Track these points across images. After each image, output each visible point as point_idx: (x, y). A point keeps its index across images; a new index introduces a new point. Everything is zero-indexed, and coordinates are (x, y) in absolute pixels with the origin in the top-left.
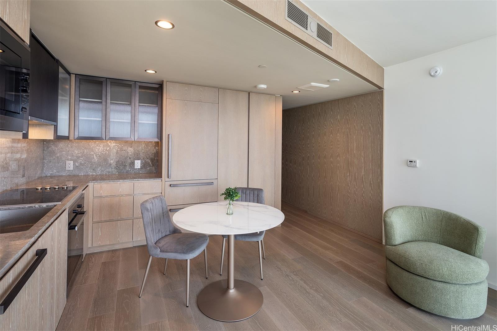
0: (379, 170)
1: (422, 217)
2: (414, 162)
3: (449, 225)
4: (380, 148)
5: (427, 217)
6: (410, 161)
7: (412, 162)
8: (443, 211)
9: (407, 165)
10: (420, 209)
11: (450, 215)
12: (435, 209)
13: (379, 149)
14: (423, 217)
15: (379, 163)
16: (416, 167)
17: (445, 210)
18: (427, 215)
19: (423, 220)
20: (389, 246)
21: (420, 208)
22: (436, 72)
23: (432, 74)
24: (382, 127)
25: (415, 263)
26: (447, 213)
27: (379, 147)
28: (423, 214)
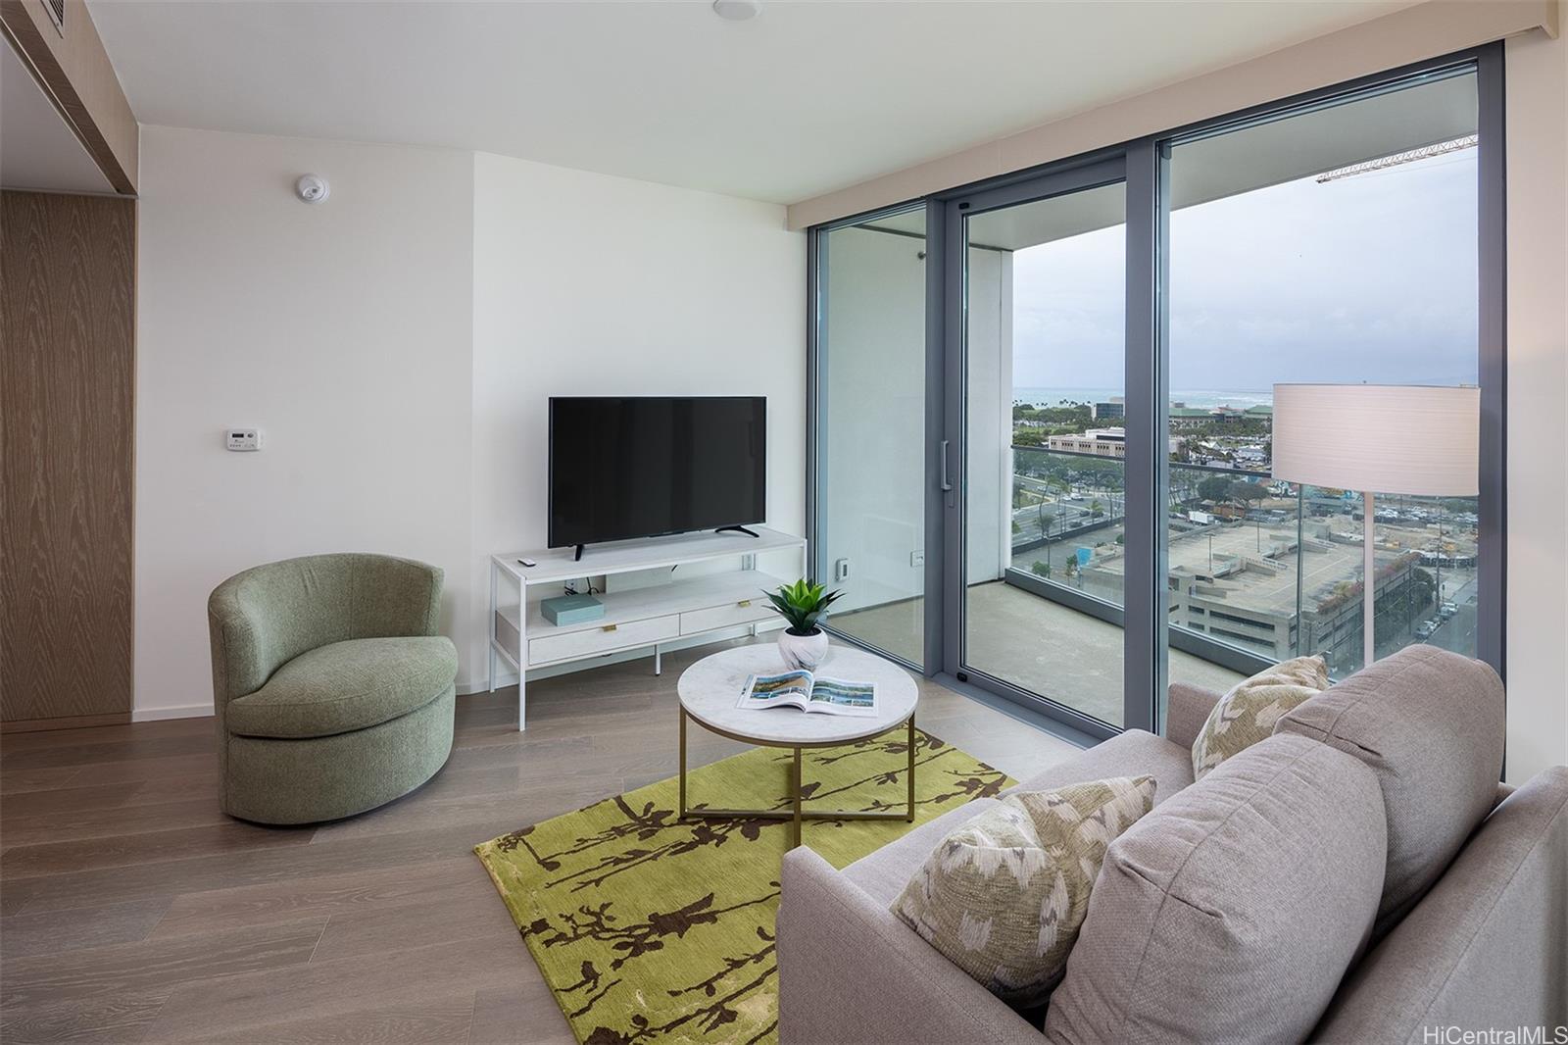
0: (116, 474)
1: (306, 587)
2: (250, 436)
3: (369, 586)
4: (122, 395)
5: (317, 581)
6: (234, 436)
7: (242, 436)
8: (350, 555)
9: (227, 447)
10: (297, 566)
11: (368, 560)
12: (330, 556)
13: (116, 399)
14: (308, 584)
15: (116, 450)
16: (255, 450)
17: (353, 552)
18: (316, 578)
19: (307, 593)
20: (243, 698)
21: (297, 563)
22: (315, 191)
23: (304, 194)
24: (129, 328)
25: (335, 705)
26: (360, 557)
27: (116, 392)
28: (306, 576)
